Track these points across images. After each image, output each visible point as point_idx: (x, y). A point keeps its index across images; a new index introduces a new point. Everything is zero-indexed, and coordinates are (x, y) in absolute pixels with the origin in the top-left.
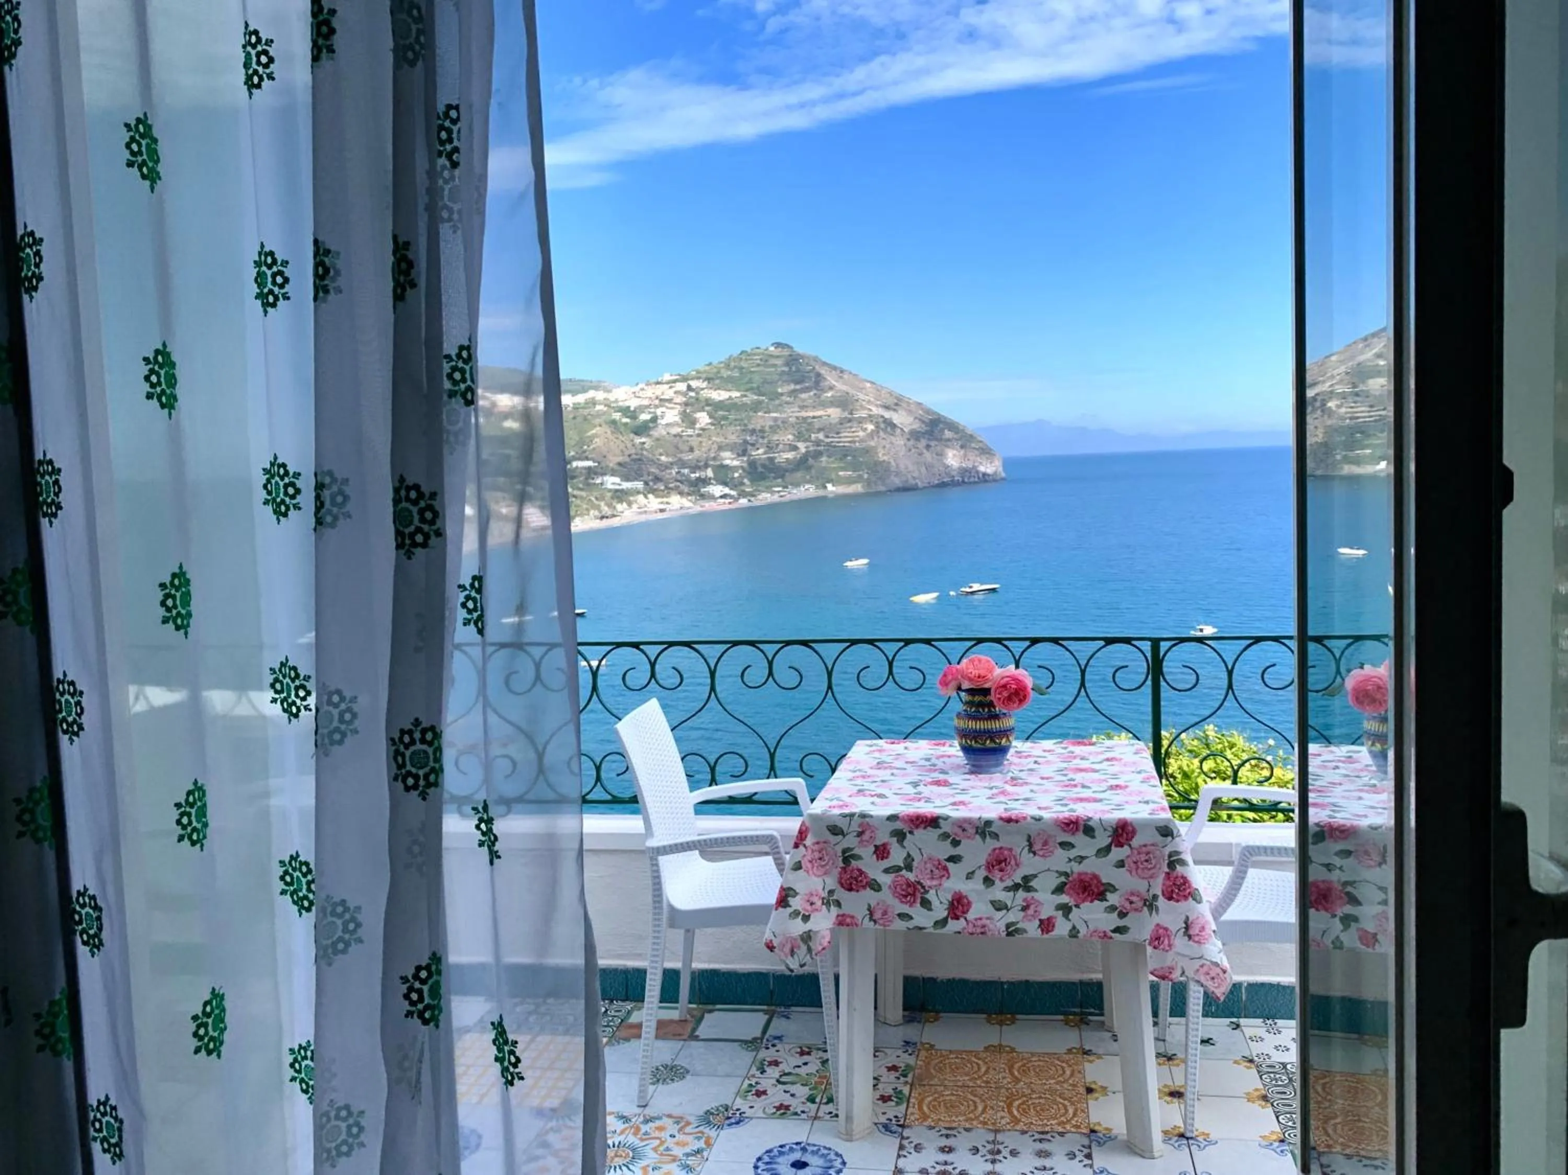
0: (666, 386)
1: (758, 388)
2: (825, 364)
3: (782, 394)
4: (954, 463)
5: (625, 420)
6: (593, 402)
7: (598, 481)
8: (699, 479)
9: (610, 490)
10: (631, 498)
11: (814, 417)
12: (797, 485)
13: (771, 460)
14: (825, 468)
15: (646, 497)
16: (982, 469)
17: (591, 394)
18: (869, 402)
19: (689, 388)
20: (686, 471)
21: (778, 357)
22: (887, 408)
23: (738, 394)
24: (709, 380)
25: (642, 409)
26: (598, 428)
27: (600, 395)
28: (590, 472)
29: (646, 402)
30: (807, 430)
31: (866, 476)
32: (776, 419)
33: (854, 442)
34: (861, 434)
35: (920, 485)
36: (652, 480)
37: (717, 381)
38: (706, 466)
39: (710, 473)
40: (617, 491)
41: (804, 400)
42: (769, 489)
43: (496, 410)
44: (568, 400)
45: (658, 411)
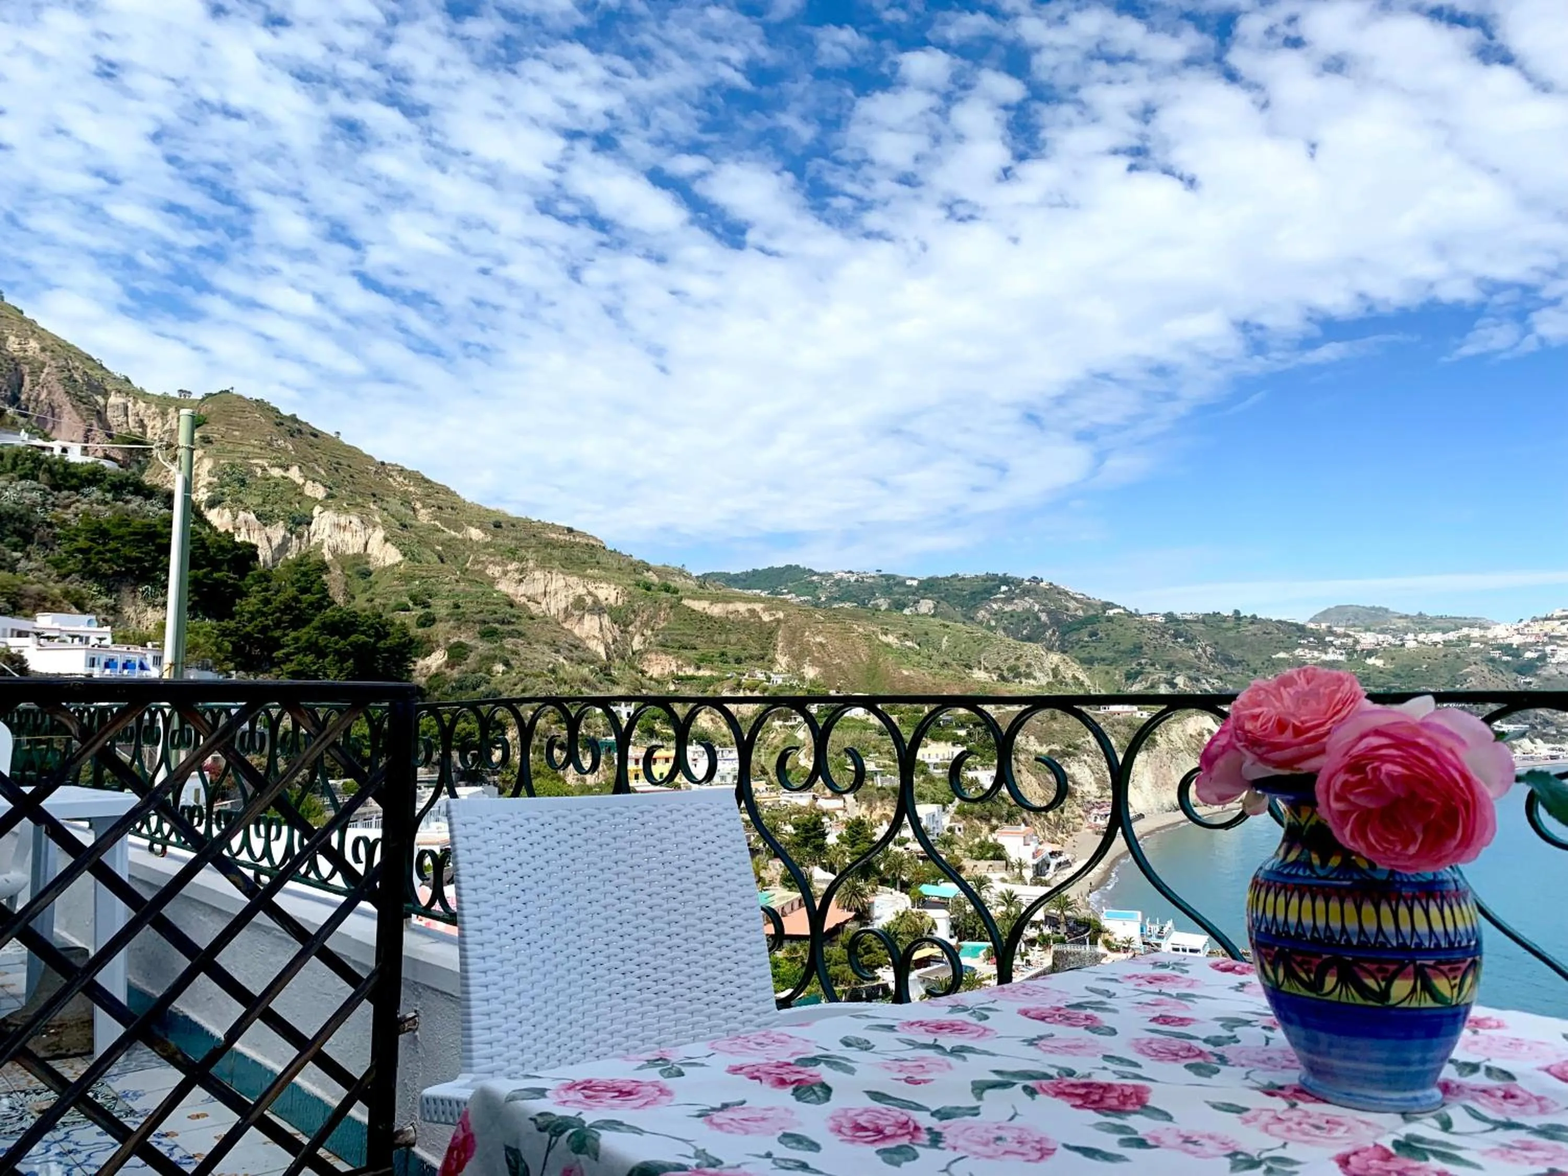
0: (1557, 623)
5: (1505, 658)
6: (1468, 639)
10: (1514, 742)
15: (1533, 742)
17: (1465, 631)
25: (1526, 646)
26: (1474, 666)
27: (1476, 633)
29: (1531, 640)
36: (1540, 724)
43: (1358, 648)
44: (1438, 637)
45: (1548, 649)
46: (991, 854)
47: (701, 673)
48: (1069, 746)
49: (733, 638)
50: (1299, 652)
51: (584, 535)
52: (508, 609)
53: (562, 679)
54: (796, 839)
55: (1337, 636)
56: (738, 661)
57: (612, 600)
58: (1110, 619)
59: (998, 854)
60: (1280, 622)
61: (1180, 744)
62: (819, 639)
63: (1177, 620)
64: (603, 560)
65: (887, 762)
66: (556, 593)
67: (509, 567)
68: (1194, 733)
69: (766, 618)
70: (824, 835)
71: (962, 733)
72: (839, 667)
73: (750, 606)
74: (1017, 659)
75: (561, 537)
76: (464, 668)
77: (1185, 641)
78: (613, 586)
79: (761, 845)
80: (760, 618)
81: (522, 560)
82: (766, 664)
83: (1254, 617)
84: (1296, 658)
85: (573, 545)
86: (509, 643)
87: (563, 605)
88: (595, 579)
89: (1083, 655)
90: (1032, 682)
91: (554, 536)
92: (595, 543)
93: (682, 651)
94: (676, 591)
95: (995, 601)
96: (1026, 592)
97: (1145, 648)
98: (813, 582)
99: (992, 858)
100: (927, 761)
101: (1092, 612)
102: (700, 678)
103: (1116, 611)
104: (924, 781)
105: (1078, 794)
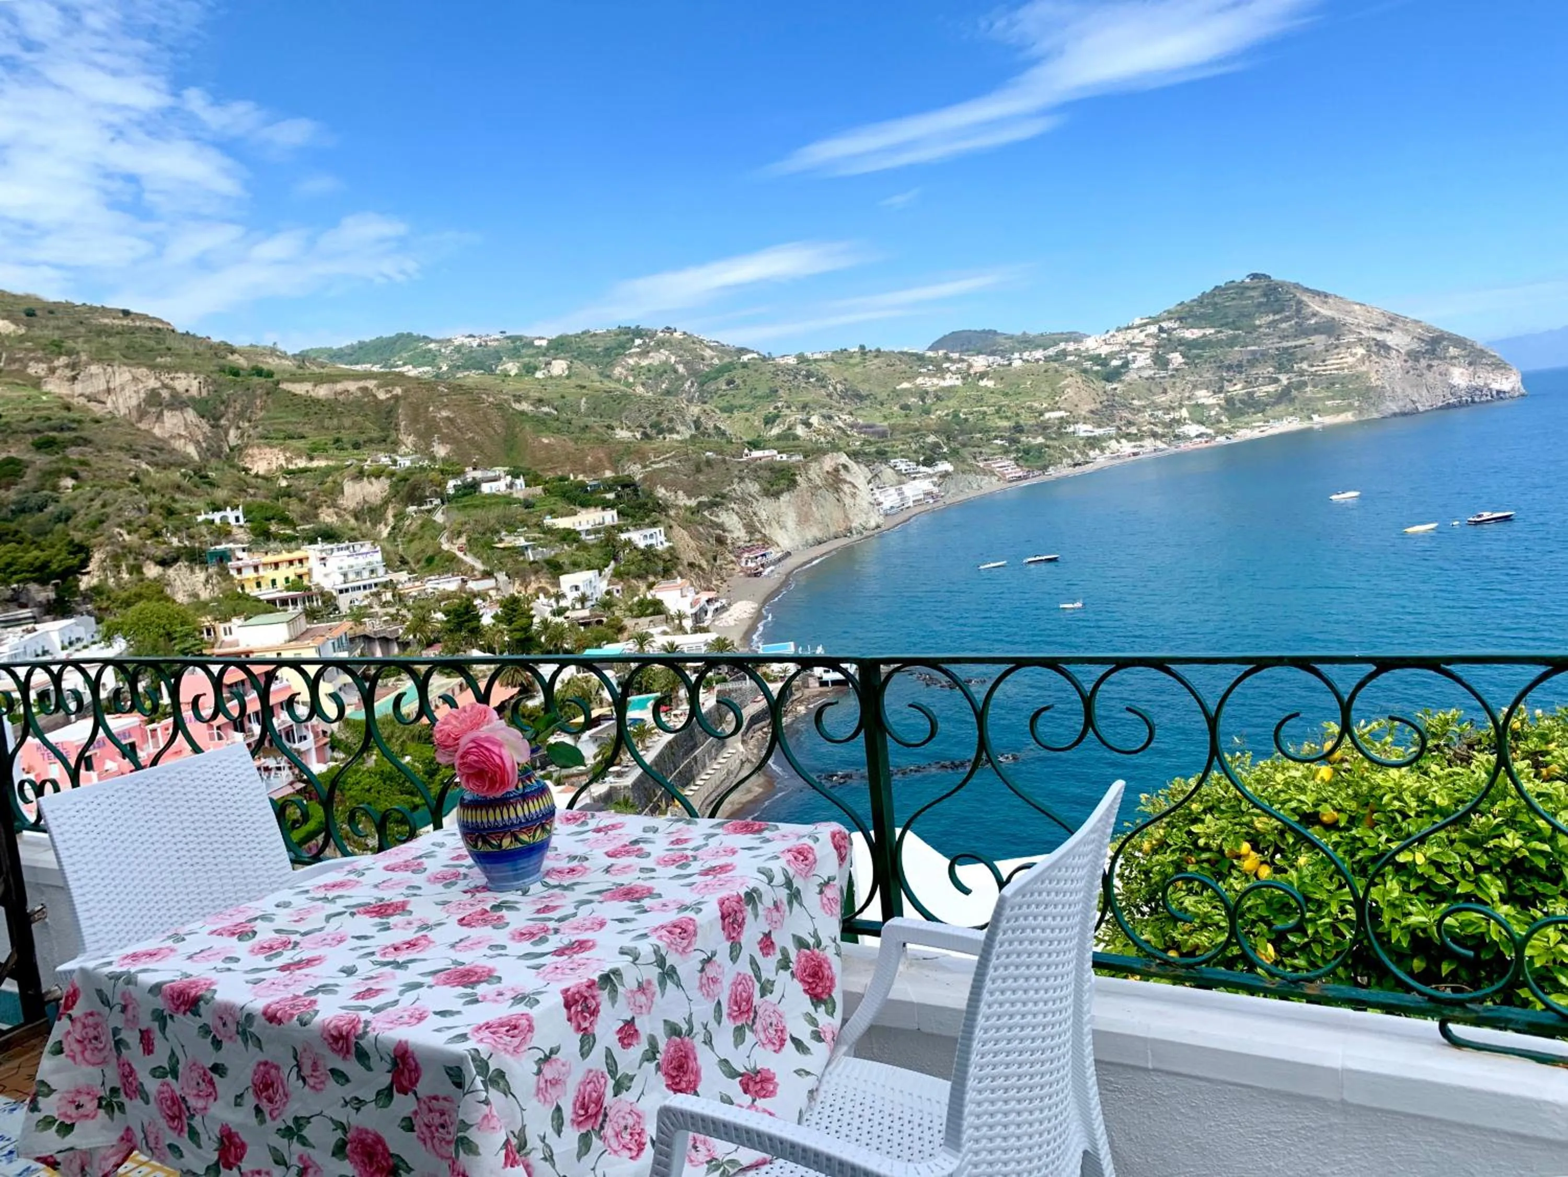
0: (1137, 331)
1: (1234, 322)
2: (1307, 290)
3: (1260, 326)
4: (1460, 382)
5: (1095, 368)
6: (1064, 353)
7: (1071, 429)
8: (1173, 420)
9: (1082, 438)
10: (1104, 444)
11: (1296, 347)
12: (1279, 418)
13: (1251, 395)
14: (1310, 399)
15: (1119, 442)
16: (1495, 386)
17: (1062, 345)
18: (1358, 325)
19: (1161, 330)
20: (1160, 413)
21: (1254, 288)
22: (1380, 329)
23: (1212, 331)
24: (1180, 319)
25: (1112, 355)
26: (1070, 379)
27: (1071, 347)
28: (1063, 422)
29: (1116, 348)
30: (1288, 360)
31: (1356, 404)
32: (1253, 353)
33: (1343, 369)
34: (1351, 360)
35: (1421, 409)
36: (1124, 425)
37: (1190, 320)
38: (1181, 406)
39: (1184, 413)
40: (1089, 438)
41: (1284, 330)
42: (1247, 425)
43: (972, 371)
44: (1039, 354)
45: (1130, 356)
46: (650, 610)
47: (315, 464)
48: (717, 496)
49: (347, 422)
50: (920, 380)
51: (145, 317)
52: (65, 413)
53: (150, 488)
54: (448, 626)
55: (953, 361)
56: (356, 446)
57: (194, 391)
58: (745, 366)
59: (657, 609)
60: (902, 353)
61: (818, 482)
62: (445, 413)
63: (808, 360)
64: (174, 344)
65: (537, 535)
66: (123, 389)
67: (56, 363)
69: (382, 395)
70: (478, 617)
71: (611, 496)
72: (472, 441)
73: (362, 384)
74: (659, 415)
75: (116, 322)
76: (22, 487)
77: (818, 380)
78: (192, 375)
79: (411, 637)
80: (375, 396)
81: (69, 353)
82: (389, 447)
83: (878, 350)
84: (917, 387)
85: (133, 331)
86: (74, 453)
87: (134, 402)
88: (169, 369)
89: (723, 404)
90: (675, 436)
91: (106, 321)
92: (160, 326)
93: (288, 442)
94: (270, 374)
95: (631, 356)
96: (661, 344)
97: (781, 392)
98: (430, 350)
99: (652, 614)
100: (578, 529)
101: (727, 360)
102: (315, 469)
103: (750, 356)
104: (577, 549)
105: (729, 541)
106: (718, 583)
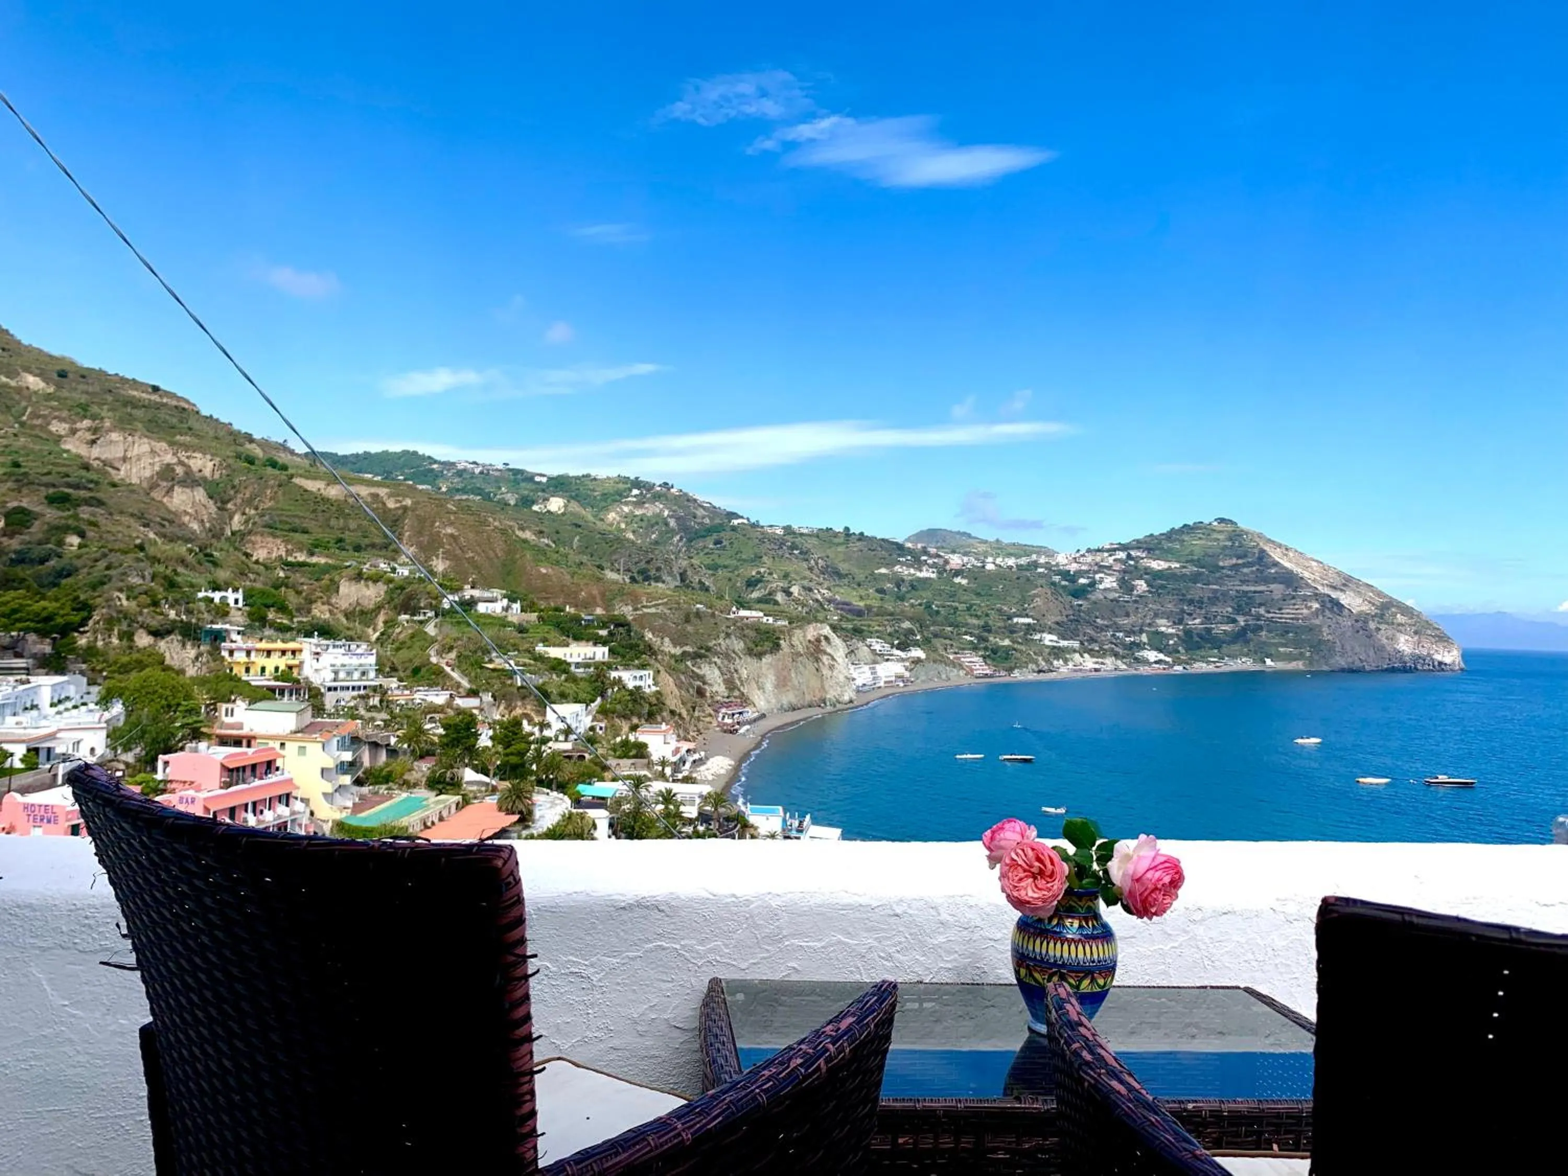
0: (1106, 554)
1: (1199, 560)
2: (1269, 541)
3: (1223, 568)
4: (1405, 648)
5: (1064, 583)
6: (1035, 565)
7: (1037, 637)
8: (1133, 643)
9: (1048, 647)
10: (1068, 656)
11: (1255, 592)
12: (1233, 657)
13: (1209, 630)
14: (1264, 643)
15: (1082, 656)
16: (1438, 657)
17: (1034, 557)
18: (1314, 581)
19: (1129, 557)
20: (1121, 635)
21: (1220, 532)
22: (1334, 588)
23: (1178, 565)
24: (1149, 550)
25: (1080, 573)
26: (1040, 589)
27: (1042, 559)
28: (1029, 628)
29: (1085, 568)
30: (1247, 604)
31: (1308, 654)
32: (1215, 591)
33: (1298, 619)
34: (1305, 611)
35: (1367, 668)
36: (1087, 641)
37: (1157, 552)
38: (1141, 631)
39: (1144, 638)
40: (1054, 647)
41: (1246, 574)
42: (1203, 659)
43: (948, 568)
44: (1011, 562)
45: (1097, 576)
46: (633, 752)
47: (314, 560)
48: (702, 648)
49: (353, 525)
50: (897, 568)
51: (172, 395)
52: (83, 473)
53: (154, 557)
55: (931, 556)
56: (357, 549)
57: (207, 472)
58: (734, 529)
59: (640, 751)
60: (883, 540)
61: (801, 649)
62: (449, 530)
63: (794, 533)
64: (196, 426)
65: (527, 661)
66: (139, 460)
67: (78, 425)
68: (812, 639)
69: (391, 504)
71: (603, 633)
72: (471, 561)
73: (373, 490)
74: (648, 562)
75: (144, 395)
76: (27, 538)
77: (800, 553)
78: (208, 457)
79: (404, 746)
80: (384, 504)
81: (94, 418)
82: (390, 554)
83: (862, 534)
84: (895, 573)
85: (159, 406)
86: (85, 512)
87: (148, 473)
88: (187, 447)
89: (708, 561)
90: (660, 585)
91: (135, 393)
92: (186, 406)
93: (292, 534)
94: (284, 468)
95: (626, 504)
96: (657, 497)
97: (765, 559)
98: (433, 470)
99: (635, 757)
100: (569, 660)
101: (717, 521)
102: (314, 565)
103: (740, 521)
104: (566, 680)
105: (708, 694)
106: (694, 734)
